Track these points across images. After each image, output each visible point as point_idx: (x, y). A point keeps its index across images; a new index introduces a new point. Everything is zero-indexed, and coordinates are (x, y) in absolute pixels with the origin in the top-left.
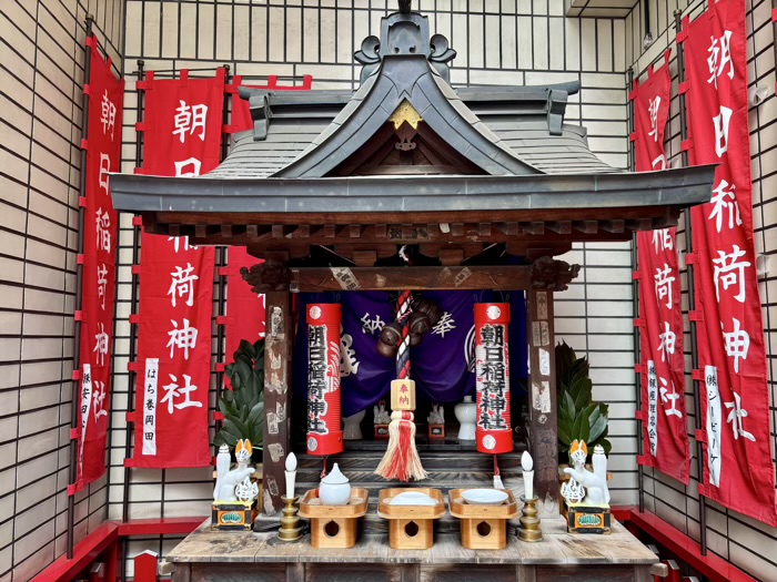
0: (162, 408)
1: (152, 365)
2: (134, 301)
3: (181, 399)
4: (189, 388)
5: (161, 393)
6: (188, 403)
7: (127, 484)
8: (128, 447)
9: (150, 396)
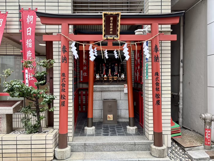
0: (83, 76)
1: (82, 71)
2: (79, 64)
3: (85, 75)
4: (86, 74)
5: (83, 74)
6: (86, 75)
7: (79, 84)
8: (79, 80)
9: (82, 74)
